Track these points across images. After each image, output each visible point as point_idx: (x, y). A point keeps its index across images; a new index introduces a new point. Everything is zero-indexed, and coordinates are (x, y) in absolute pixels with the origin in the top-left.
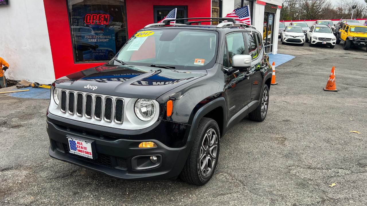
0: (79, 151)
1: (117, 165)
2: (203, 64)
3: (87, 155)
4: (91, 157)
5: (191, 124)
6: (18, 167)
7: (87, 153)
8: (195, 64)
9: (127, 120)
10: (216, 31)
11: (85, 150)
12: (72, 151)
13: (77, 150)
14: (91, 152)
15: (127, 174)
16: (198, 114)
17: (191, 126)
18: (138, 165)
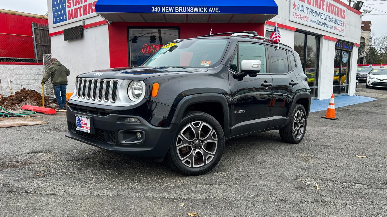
0: (82, 127)
1: (109, 141)
2: (208, 65)
3: (87, 130)
4: (89, 131)
5: (176, 107)
6: (47, 152)
7: (87, 128)
8: (201, 65)
9: (120, 99)
10: (228, 38)
11: (86, 126)
12: (78, 128)
13: (81, 127)
14: (90, 127)
15: (115, 147)
16: (185, 100)
17: (175, 110)
18: (124, 139)
